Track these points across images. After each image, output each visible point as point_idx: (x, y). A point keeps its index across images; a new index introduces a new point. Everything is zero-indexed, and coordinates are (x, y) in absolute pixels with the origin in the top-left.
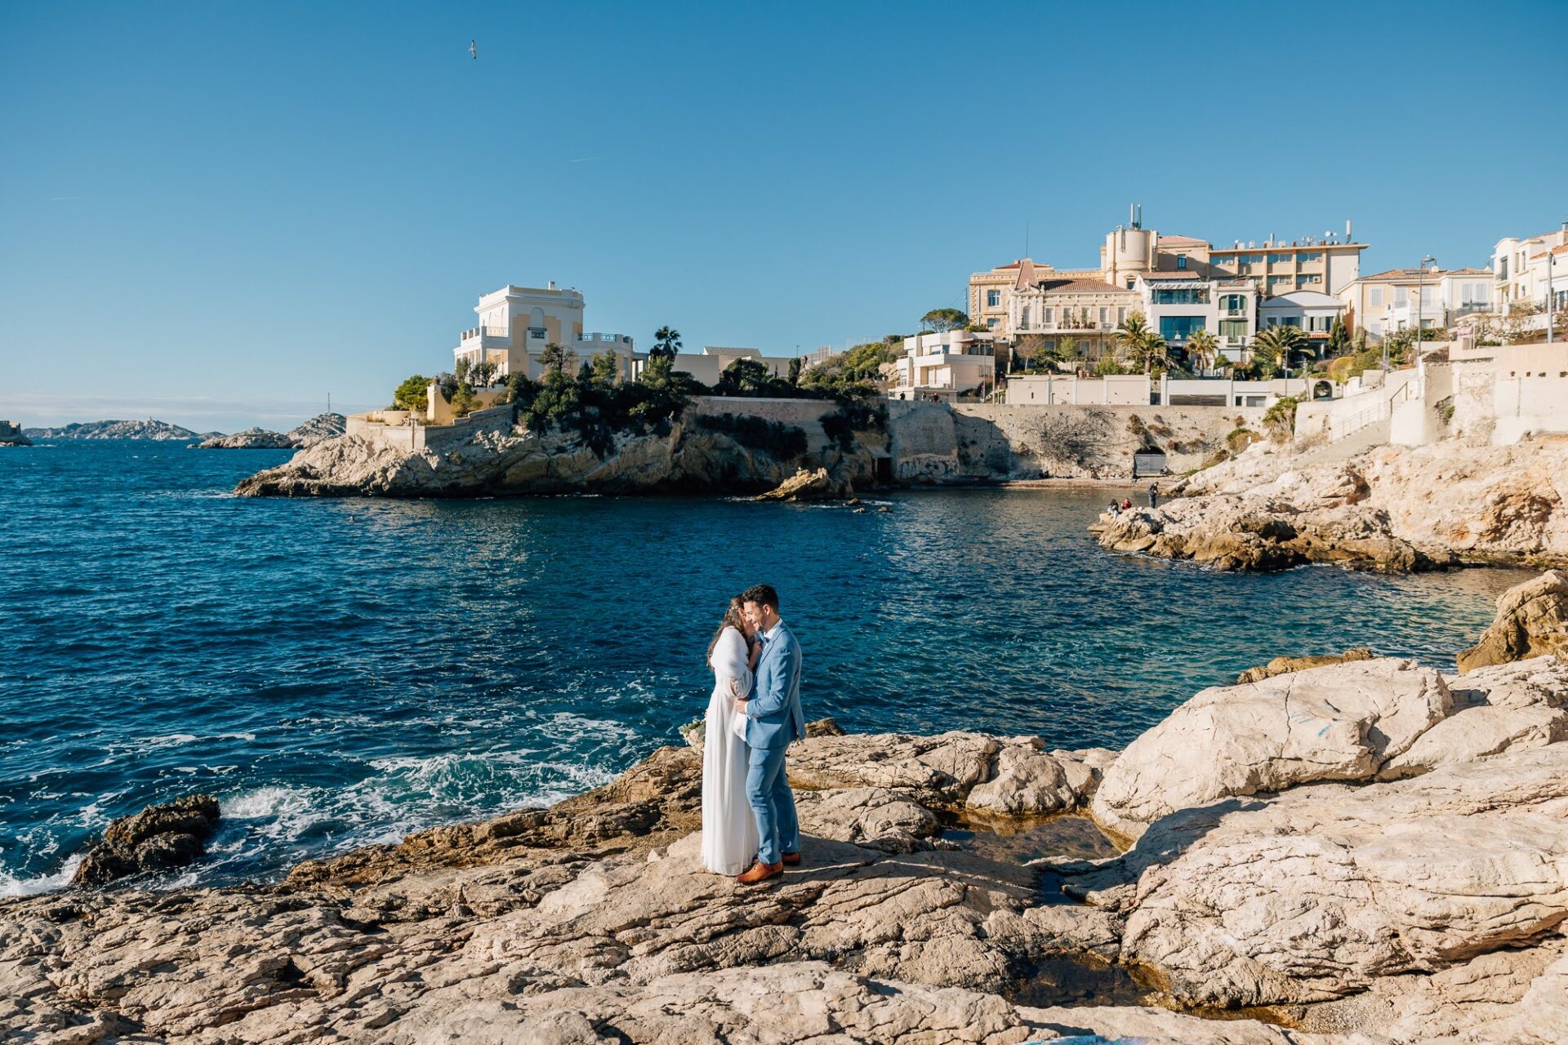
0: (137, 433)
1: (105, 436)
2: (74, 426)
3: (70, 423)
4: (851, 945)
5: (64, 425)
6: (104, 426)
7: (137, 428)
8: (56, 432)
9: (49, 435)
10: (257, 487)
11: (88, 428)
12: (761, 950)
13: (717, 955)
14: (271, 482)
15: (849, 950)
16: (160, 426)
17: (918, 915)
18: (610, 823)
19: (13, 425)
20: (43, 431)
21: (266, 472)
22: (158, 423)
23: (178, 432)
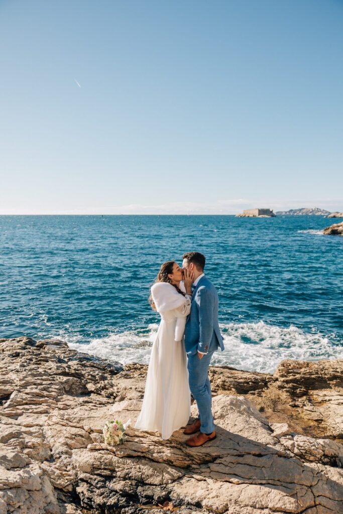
0: (311, 212)
1: (300, 214)
2: (291, 211)
3: (291, 209)
4: (194, 502)
5: (288, 210)
6: (300, 210)
7: (311, 211)
8: (286, 212)
9: (284, 214)
10: (330, 230)
11: (295, 211)
12: (143, 476)
13: (119, 467)
14: (336, 229)
15: (191, 504)
16: (318, 210)
17: (246, 506)
18: (227, 382)
19: (271, 210)
20: (282, 212)
21: (335, 225)
22: (318, 209)
23: (324, 212)
